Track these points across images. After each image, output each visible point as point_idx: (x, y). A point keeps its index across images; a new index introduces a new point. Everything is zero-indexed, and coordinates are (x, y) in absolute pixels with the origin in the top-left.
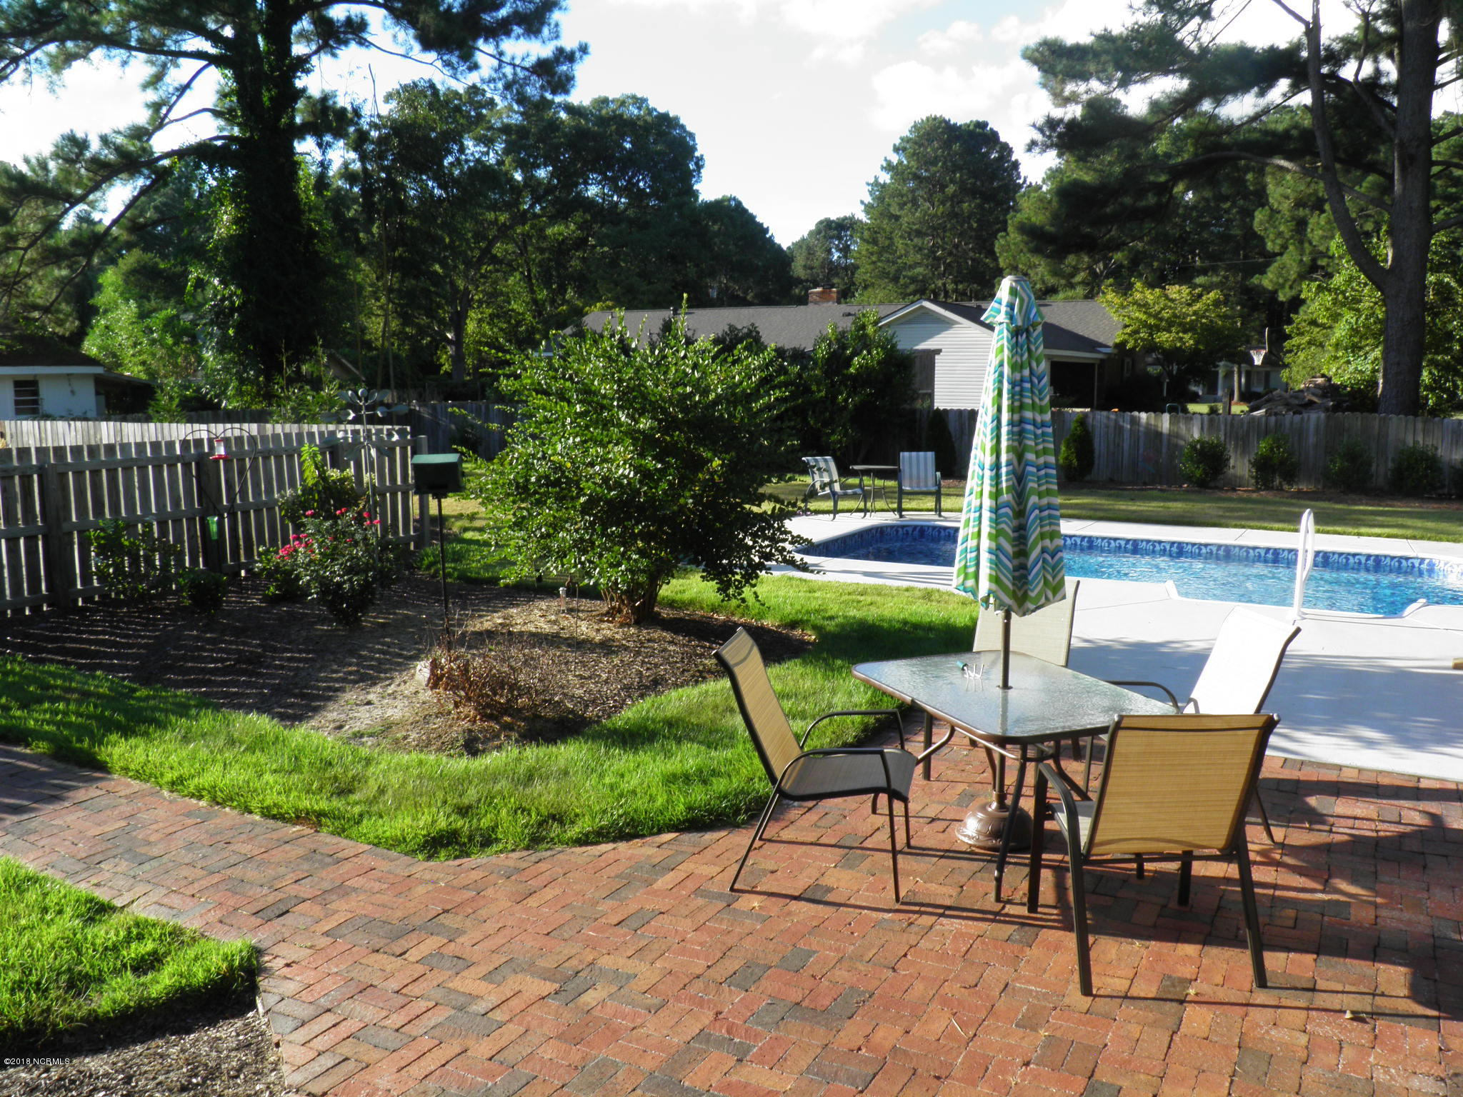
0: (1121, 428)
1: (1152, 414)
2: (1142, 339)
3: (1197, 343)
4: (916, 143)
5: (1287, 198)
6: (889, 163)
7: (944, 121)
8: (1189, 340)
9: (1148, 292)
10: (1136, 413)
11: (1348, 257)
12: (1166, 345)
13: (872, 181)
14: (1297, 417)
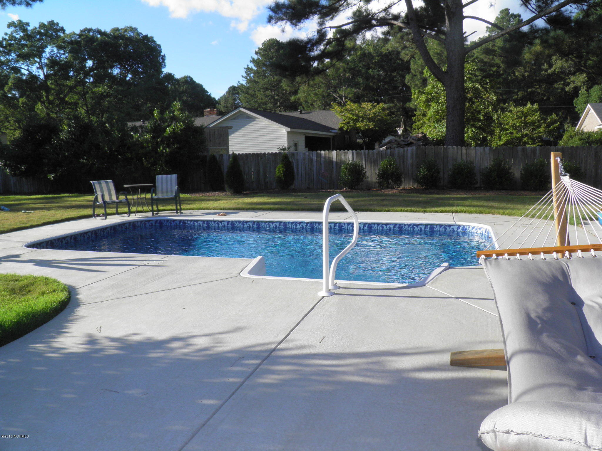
0: (312, 160)
1: (327, 151)
2: (350, 126)
3: (375, 127)
4: (264, 50)
5: (407, 55)
6: (254, 59)
7: (276, 40)
8: (371, 125)
9: (352, 104)
10: (319, 151)
11: (433, 77)
12: (362, 128)
13: (246, 67)
14: (401, 150)
